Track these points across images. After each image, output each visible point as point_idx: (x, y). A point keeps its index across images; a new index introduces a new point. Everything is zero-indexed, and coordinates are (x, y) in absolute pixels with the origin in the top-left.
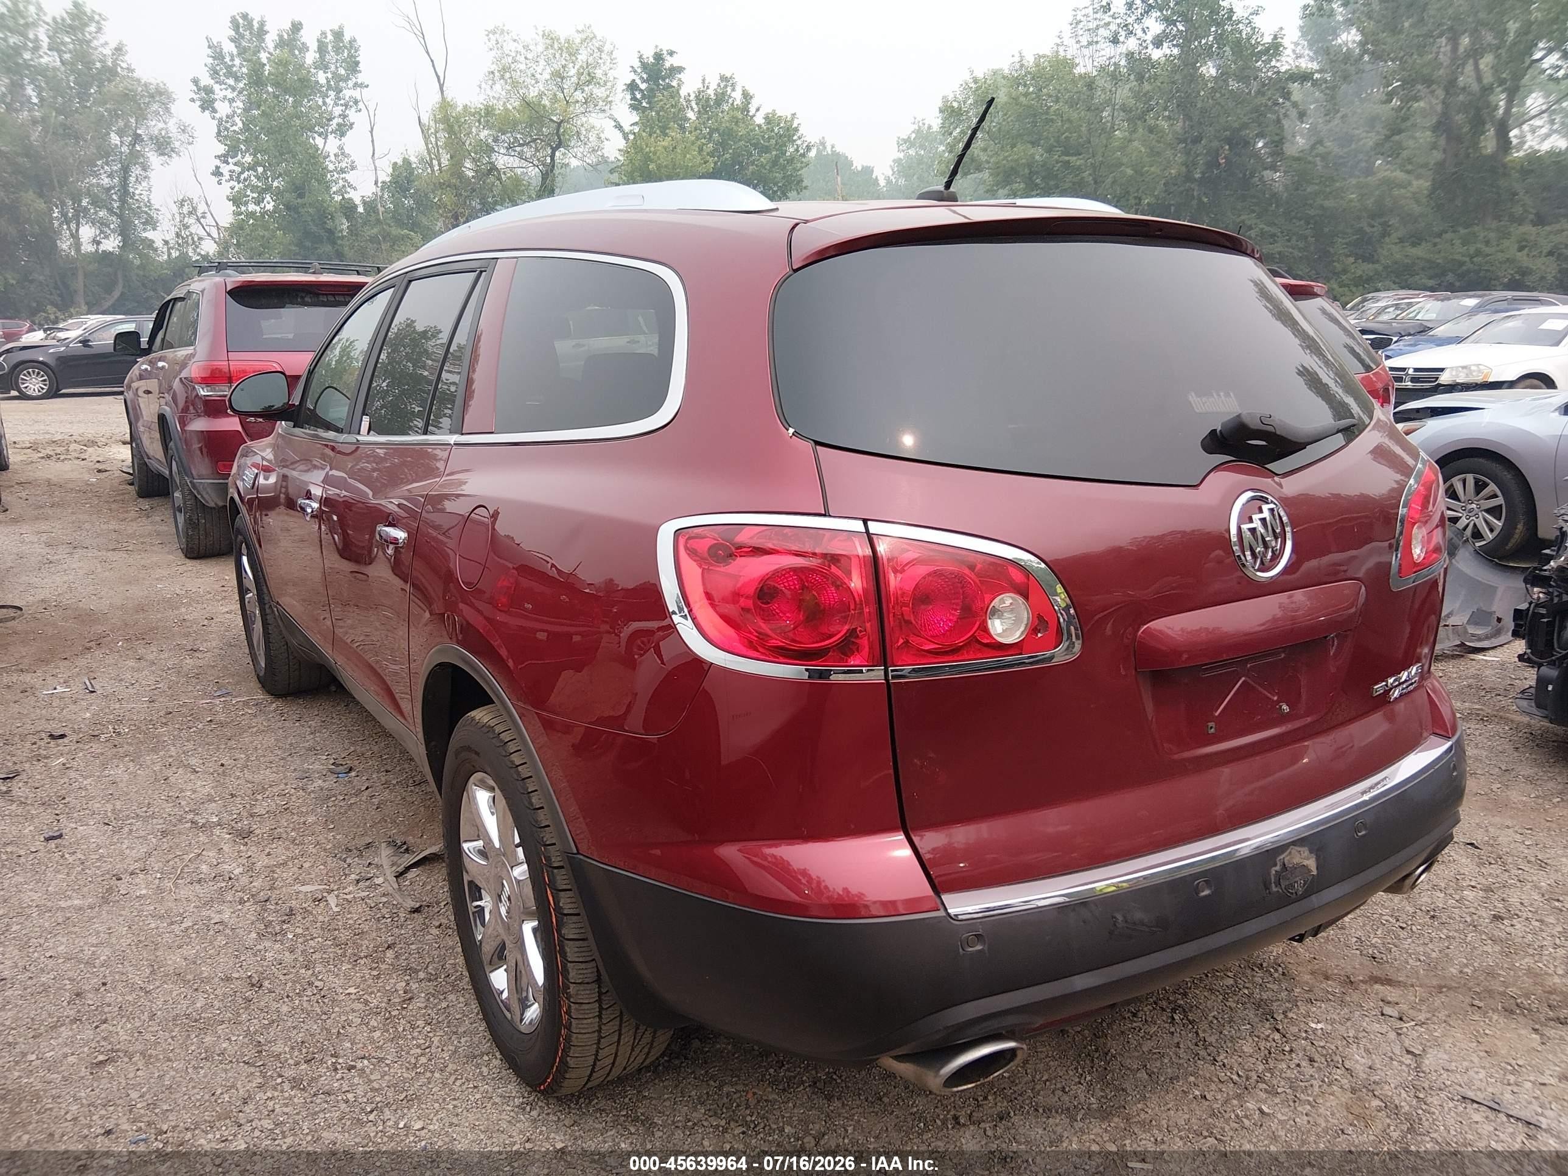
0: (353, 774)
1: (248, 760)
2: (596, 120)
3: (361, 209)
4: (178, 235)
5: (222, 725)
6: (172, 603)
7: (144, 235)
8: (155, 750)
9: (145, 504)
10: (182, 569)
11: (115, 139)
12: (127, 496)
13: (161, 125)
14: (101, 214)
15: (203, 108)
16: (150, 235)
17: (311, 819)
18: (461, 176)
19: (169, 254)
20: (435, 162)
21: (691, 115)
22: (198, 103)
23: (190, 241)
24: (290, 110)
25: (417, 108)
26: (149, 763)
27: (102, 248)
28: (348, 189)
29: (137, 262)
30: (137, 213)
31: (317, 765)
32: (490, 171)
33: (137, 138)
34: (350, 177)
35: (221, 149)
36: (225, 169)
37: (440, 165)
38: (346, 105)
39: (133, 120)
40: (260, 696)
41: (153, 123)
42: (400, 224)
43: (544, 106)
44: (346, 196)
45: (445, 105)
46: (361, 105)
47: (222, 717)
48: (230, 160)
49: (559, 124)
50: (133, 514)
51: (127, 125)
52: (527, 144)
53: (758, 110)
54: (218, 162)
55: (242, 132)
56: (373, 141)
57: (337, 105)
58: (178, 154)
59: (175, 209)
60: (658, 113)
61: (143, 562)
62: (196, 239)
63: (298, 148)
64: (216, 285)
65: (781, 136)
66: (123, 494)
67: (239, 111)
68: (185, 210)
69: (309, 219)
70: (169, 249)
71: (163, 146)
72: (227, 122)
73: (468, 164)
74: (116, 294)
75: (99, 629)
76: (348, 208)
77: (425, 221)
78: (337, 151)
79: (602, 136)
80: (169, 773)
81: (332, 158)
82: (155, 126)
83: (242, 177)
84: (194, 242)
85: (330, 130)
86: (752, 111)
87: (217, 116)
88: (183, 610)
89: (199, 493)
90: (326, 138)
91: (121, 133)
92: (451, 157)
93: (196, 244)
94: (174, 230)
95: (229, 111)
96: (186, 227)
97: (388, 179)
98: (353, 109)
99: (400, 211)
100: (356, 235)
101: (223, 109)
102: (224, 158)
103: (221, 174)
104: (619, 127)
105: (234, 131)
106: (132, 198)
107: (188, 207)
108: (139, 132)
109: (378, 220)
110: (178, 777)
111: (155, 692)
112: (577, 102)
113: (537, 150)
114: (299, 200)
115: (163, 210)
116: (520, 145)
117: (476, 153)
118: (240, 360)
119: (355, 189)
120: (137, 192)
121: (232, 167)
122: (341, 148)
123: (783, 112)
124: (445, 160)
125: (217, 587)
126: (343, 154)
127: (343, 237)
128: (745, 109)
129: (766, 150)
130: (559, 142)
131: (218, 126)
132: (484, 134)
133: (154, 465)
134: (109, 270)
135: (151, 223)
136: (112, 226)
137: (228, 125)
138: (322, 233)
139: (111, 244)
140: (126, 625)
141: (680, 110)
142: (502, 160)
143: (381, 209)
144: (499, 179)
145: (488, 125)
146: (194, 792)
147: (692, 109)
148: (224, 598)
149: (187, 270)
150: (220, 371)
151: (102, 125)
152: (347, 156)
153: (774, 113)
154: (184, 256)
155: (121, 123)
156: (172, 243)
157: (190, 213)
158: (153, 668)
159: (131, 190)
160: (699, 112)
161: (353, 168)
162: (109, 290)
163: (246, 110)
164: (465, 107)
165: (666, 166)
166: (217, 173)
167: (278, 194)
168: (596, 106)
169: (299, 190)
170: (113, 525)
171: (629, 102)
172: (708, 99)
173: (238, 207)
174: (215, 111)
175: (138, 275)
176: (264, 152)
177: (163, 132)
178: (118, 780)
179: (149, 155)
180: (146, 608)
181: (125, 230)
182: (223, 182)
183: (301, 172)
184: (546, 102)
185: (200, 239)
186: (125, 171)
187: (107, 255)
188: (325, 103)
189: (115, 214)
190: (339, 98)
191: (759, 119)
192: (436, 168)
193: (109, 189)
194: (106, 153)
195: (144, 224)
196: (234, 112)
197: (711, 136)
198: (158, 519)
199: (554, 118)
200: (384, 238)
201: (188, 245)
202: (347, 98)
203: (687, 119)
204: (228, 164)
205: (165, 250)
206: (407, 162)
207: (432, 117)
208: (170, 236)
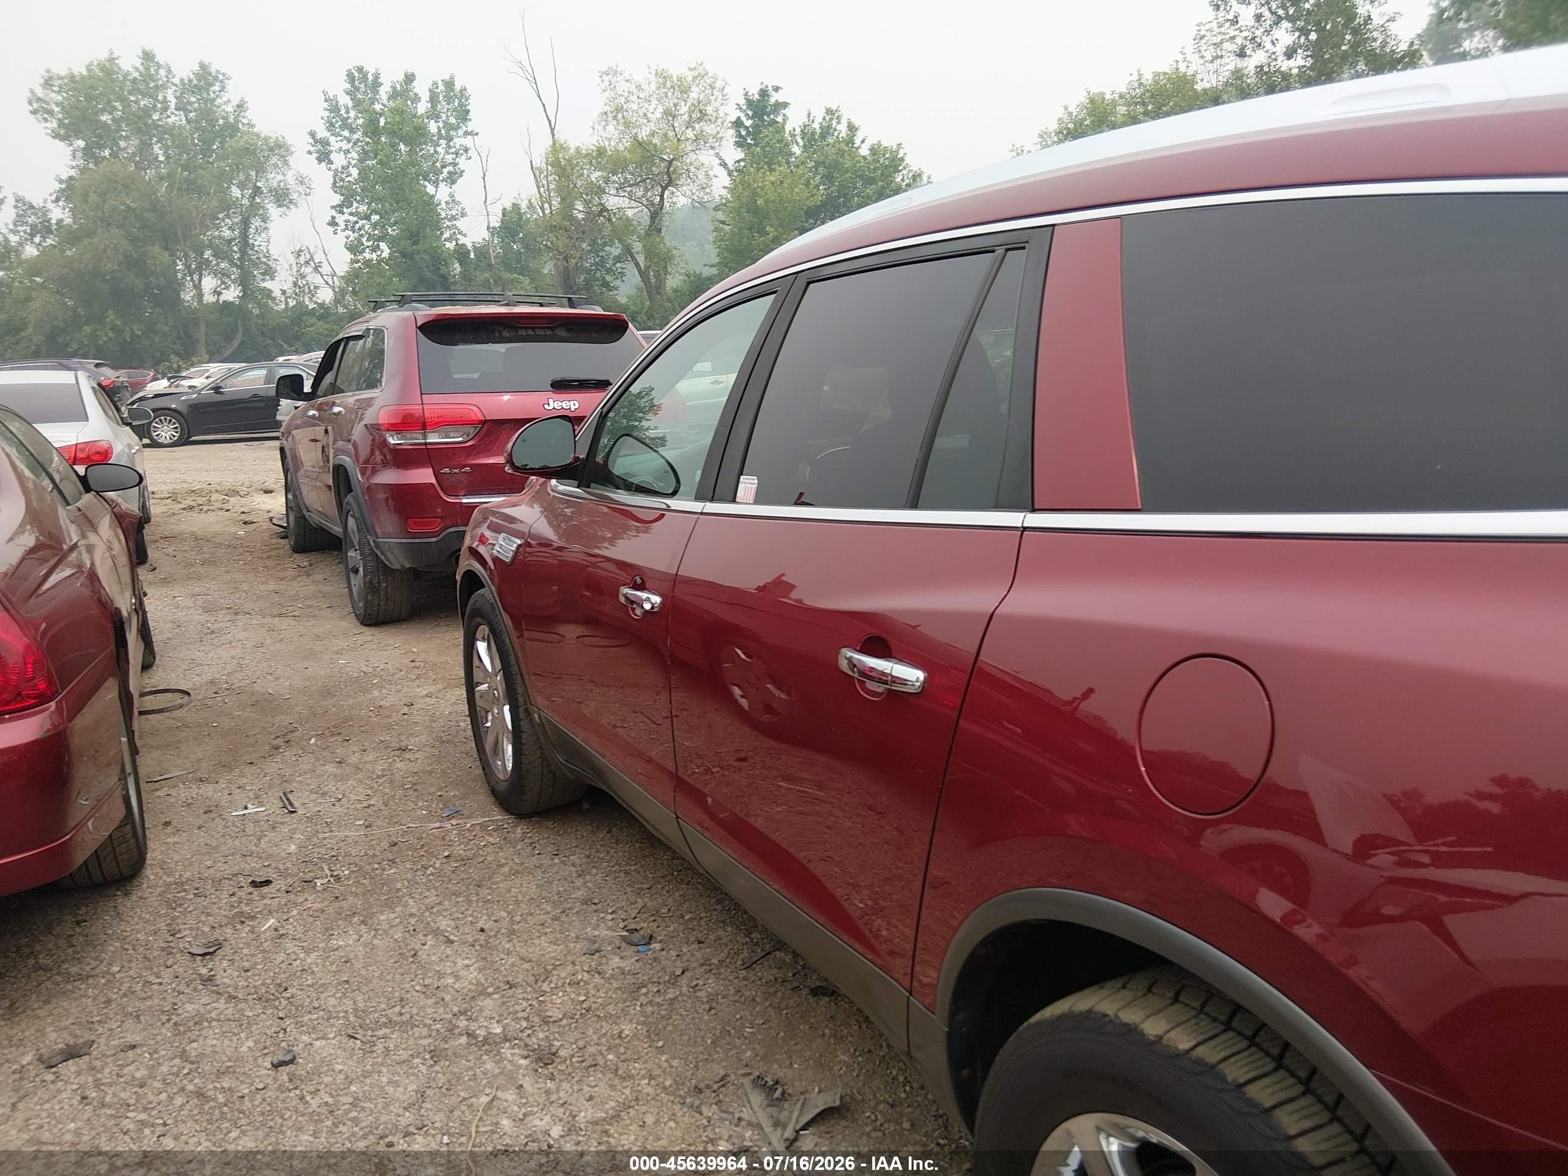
0: (656, 946)
1: (512, 921)
2: (706, 157)
3: (472, 256)
4: (295, 284)
5: (464, 861)
6: (361, 684)
7: (263, 285)
8: (389, 905)
9: (303, 560)
10: (361, 639)
11: (236, 192)
12: (281, 552)
13: (280, 177)
14: (223, 265)
15: (320, 160)
16: (268, 284)
17: (627, 1029)
18: (572, 218)
19: (287, 303)
20: (546, 206)
21: (796, 150)
22: (315, 155)
23: (307, 290)
24: (405, 157)
25: (529, 153)
26: (385, 926)
27: (222, 298)
28: (459, 236)
29: (256, 311)
30: (256, 265)
31: (605, 931)
32: (600, 214)
33: (257, 191)
34: (461, 224)
35: (337, 199)
36: (340, 219)
37: (550, 207)
38: (457, 154)
39: (253, 174)
40: (499, 816)
41: (272, 176)
42: (509, 268)
43: (655, 145)
44: (460, 242)
45: (556, 148)
46: (470, 153)
47: (459, 850)
48: (345, 210)
49: (670, 162)
50: (290, 573)
51: (248, 178)
52: (636, 184)
53: (863, 142)
54: (333, 213)
55: (356, 182)
56: (485, 187)
57: (448, 153)
58: (296, 205)
59: (292, 260)
60: (763, 149)
61: (315, 630)
62: (312, 288)
63: (414, 196)
64: (405, 320)
65: (887, 166)
66: (277, 549)
67: (354, 162)
68: (302, 260)
69: (424, 265)
70: (286, 298)
71: (282, 198)
72: (342, 173)
73: (579, 206)
74: (236, 343)
75: (283, 720)
76: (461, 253)
77: (532, 264)
78: (448, 198)
79: (711, 173)
80: (415, 943)
81: (443, 205)
82: (274, 179)
83: (357, 226)
84: (310, 291)
85: (441, 178)
86: (857, 143)
87: (333, 167)
88: (376, 693)
89: (382, 553)
90: (437, 187)
91: (242, 186)
92: (562, 199)
93: (312, 294)
94: (291, 279)
95: (345, 163)
96: (303, 277)
97: (498, 225)
98: (464, 157)
99: (510, 256)
100: (470, 280)
101: (339, 160)
102: (339, 208)
103: (337, 224)
104: (724, 165)
105: (349, 181)
106: (252, 249)
107: (305, 258)
108: (259, 184)
109: (490, 265)
110: (430, 950)
111: (370, 811)
112: (687, 139)
113: (647, 190)
114: (414, 247)
115: (281, 260)
116: (631, 186)
117: (587, 195)
118: (436, 404)
119: (465, 235)
120: (256, 243)
121: (347, 217)
122: (452, 196)
123: (888, 142)
124: (556, 202)
125: (406, 661)
126: (453, 201)
127: (455, 283)
128: (850, 141)
129: (871, 181)
130: (669, 181)
131: (334, 177)
132: (595, 176)
133: (315, 518)
134: (230, 319)
135: (270, 273)
136: (233, 277)
137: (344, 176)
138: (436, 278)
139: (232, 294)
140: (315, 715)
141: (785, 145)
142: (613, 201)
143: (493, 255)
144: (610, 220)
145: (599, 167)
146: (457, 978)
147: (797, 144)
148: (418, 677)
149: (304, 318)
150: (412, 415)
151: (224, 178)
152: (458, 203)
153: (879, 144)
154: (300, 304)
155: (242, 177)
156: (289, 292)
157: (307, 263)
158: (360, 776)
159: (251, 241)
160: (805, 146)
161: (463, 215)
162: (229, 339)
163: (361, 160)
164: (578, 150)
165: (773, 202)
166: (333, 223)
167: (392, 242)
168: (706, 143)
169: (414, 237)
170: (272, 586)
171: (734, 139)
172: (813, 133)
173: (355, 255)
174: (331, 162)
175: (257, 324)
176: (380, 200)
177: (282, 184)
178: (352, 955)
179: (268, 206)
180: (332, 691)
181: (245, 280)
182: (339, 231)
183: (417, 219)
184: (656, 141)
185: (316, 288)
186: (246, 222)
187: (227, 305)
188: (436, 152)
189: (236, 264)
190: (450, 147)
191: (864, 151)
192: (547, 212)
193: (230, 241)
194: (227, 206)
195: (263, 274)
196: (349, 163)
197: (817, 170)
198: (319, 577)
199: (665, 157)
200: (495, 281)
201: (305, 294)
202: (458, 147)
203: (791, 154)
204: (343, 213)
205: (283, 299)
206: (516, 206)
207: (544, 161)
208: (288, 286)
